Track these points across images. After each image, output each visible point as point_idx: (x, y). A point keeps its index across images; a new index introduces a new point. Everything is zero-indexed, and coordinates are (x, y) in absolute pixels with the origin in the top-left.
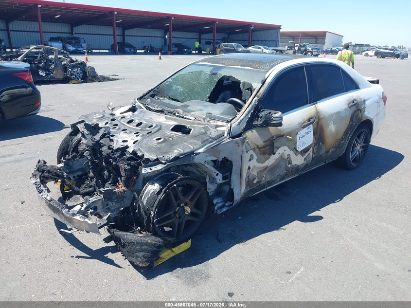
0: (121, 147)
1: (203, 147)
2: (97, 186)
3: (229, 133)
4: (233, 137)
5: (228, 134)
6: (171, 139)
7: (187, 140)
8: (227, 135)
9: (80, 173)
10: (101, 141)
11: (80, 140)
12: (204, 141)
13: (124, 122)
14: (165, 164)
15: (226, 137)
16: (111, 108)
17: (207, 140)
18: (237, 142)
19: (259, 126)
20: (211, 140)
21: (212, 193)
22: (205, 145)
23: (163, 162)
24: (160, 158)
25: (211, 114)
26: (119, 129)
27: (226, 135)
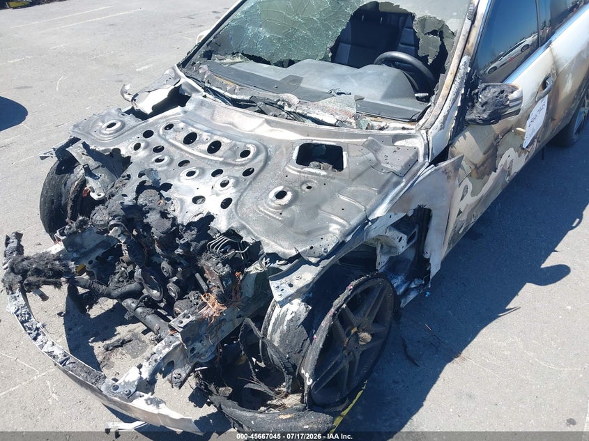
0: (196, 219)
1: (383, 200)
2: (146, 283)
3: (427, 154)
4: (435, 162)
5: (425, 155)
6: (304, 187)
7: (344, 188)
8: (425, 159)
9: (100, 252)
10: (141, 201)
11: (84, 183)
12: (384, 186)
13: (176, 139)
14: (317, 264)
15: (424, 164)
16: (130, 98)
17: (388, 181)
18: (445, 171)
19: (479, 124)
20: (395, 179)
21: (383, 268)
22: (386, 196)
23: (313, 260)
24: (304, 252)
25: (362, 99)
26: (172, 160)
27: (421, 159)
